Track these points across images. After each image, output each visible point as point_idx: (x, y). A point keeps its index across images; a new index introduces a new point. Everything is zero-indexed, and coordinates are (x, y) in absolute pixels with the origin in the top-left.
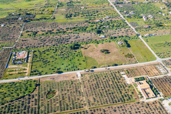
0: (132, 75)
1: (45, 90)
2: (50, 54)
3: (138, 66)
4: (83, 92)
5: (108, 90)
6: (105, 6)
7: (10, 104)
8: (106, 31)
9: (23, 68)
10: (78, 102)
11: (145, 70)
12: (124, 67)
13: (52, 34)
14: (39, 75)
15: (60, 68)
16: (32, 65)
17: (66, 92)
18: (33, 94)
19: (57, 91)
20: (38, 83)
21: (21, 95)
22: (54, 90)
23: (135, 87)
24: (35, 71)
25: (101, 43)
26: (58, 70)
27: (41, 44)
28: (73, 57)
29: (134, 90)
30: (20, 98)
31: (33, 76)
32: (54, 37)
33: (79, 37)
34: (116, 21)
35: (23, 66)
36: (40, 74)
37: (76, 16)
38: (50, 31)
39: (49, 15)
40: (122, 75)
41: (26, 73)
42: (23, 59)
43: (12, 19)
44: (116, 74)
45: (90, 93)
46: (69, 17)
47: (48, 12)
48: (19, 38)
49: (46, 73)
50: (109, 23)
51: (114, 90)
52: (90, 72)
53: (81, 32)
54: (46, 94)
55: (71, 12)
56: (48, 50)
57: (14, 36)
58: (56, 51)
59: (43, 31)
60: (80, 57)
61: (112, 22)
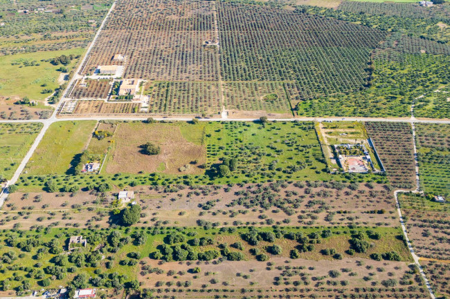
2: (284, 159)
20: (294, 112)
28: (230, 147)
60: (214, 145)
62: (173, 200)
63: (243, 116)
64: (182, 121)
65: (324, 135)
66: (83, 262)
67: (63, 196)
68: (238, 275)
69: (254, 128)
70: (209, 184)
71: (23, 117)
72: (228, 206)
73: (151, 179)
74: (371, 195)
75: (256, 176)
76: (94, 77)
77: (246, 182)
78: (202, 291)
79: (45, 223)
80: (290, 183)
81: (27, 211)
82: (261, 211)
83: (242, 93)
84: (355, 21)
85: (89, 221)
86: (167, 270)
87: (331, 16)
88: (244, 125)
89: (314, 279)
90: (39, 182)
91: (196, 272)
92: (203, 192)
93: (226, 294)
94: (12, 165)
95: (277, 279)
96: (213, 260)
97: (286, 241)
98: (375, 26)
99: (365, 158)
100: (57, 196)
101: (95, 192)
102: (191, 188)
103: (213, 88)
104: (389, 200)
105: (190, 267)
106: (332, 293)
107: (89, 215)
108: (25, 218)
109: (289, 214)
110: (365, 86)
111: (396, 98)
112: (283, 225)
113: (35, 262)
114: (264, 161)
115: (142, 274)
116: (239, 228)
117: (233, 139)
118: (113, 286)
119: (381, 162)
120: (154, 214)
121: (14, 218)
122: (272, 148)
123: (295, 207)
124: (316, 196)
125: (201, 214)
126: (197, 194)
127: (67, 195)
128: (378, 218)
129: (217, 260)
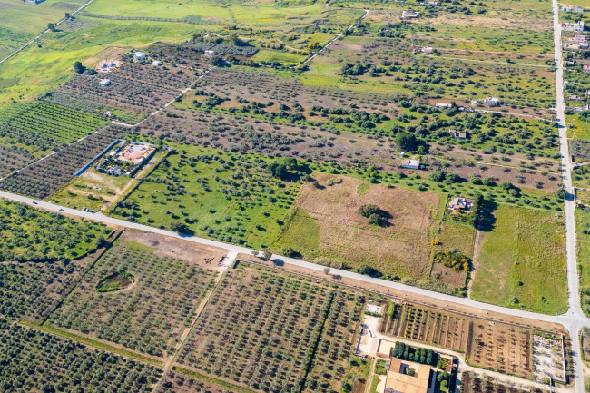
0: (400, 329)
1: (111, 265)
2: (204, 173)
3: (457, 308)
4: (195, 314)
5: (277, 341)
6: (522, 57)
7: (13, 266)
8: (444, 148)
9: (112, 188)
10: (162, 334)
11: (471, 334)
12: (398, 293)
13: (260, 115)
14: (128, 220)
15: (196, 221)
16: (137, 188)
17: (154, 293)
18: (77, 263)
19: (137, 280)
20: (110, 241)
21: (52, 253)
22: (131, 275)
23: (373, 373)
24: (128, 206)
25: (386, 184)
26: (188, 225)
27: (207, 136)
28: (260, 200)
29: (362, 381)
30: (43, 261)
31: (116, 216)
32: (256, 127)
33: (331, 145)
34: (516, 121)
35: (114, 183)
36: (134, 218)
37: (378, 76)
38: (261, 106)
39: (298, 56)
40: (366, 316)
41: (106, 202)
42: (128, 164)
43: (193, 50)
44: (348, 303)
45: (213, 326)
46: (351, 73)
47: (302, 48)
48: (167, 105)
49: (151, 222)
50: (481, 123)
51: (293, 349)
52: (269, 263)
53: (352, 129)
54: (104, 277)
55: (374, 58)
56: (208, 160)
57: (160, 97)
58: (228, 168)
59: (240, 102)
60: (281, 206)
61: (493, 123)
62: (359, 154)
63: (203, 249)
64: (310, 260)
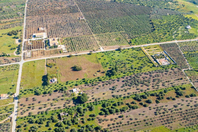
2: (135, 64)
28: (111, 62)
62: (97, 89)
63: (110, 48)
64: (85, 54)
65: (147, 52)
66: (71, 123)
67: (46, 96)
68: (140, 114)
69: (117, 53)
70: (109, 79)
71: (7, 62)
72: (122, 87)
73: (83, 81)
74: (175, 73)
75: (128, 73)
76: (33, 39)
77: (125, 76)
78: (128, 124)
79: (44, 110)
80: (142, 73)
81: (31, 106)
82: (136, 87)
83: (105, 38)
84: (137, 4)
85: (64, 104)
86: (110, 119)
87: (127, 2)
88: (112, 52)
89: (169, 110)
90: (31, 92)
91: (122, 117)
92: (109, 83)
93: (139, 123)
94: (13, 86)
95: (155, 113)
96: (126, 111)
97: (152, 97)
98: (146, 6)
99: (166, 59)
100: (43, 96)
101: (61, 91)
102: (103, 82)
103: (91, 38)
104: (182, 74)
105: (119, 115)
106: (178, 114)
107: (63, 102)
108: (33, 109)
109: (148, 86)
110: (153, 30)
111: (166, 33)
112: (148, 91)
113: (48, 128)
114: (128, 66)
115: (100, 122)
116: (131, 95)
117: (111, 59)
118: (90, 130)
119: (173, 59)
120: (92, 96)
121: (27, 110)
122: (129, 60)
123: (149, 83)
124: (155, 77)
125: (112, 92)
126: (107, 84)
127: (48, 95)
128: (181, 82)
129: (128, 110)
